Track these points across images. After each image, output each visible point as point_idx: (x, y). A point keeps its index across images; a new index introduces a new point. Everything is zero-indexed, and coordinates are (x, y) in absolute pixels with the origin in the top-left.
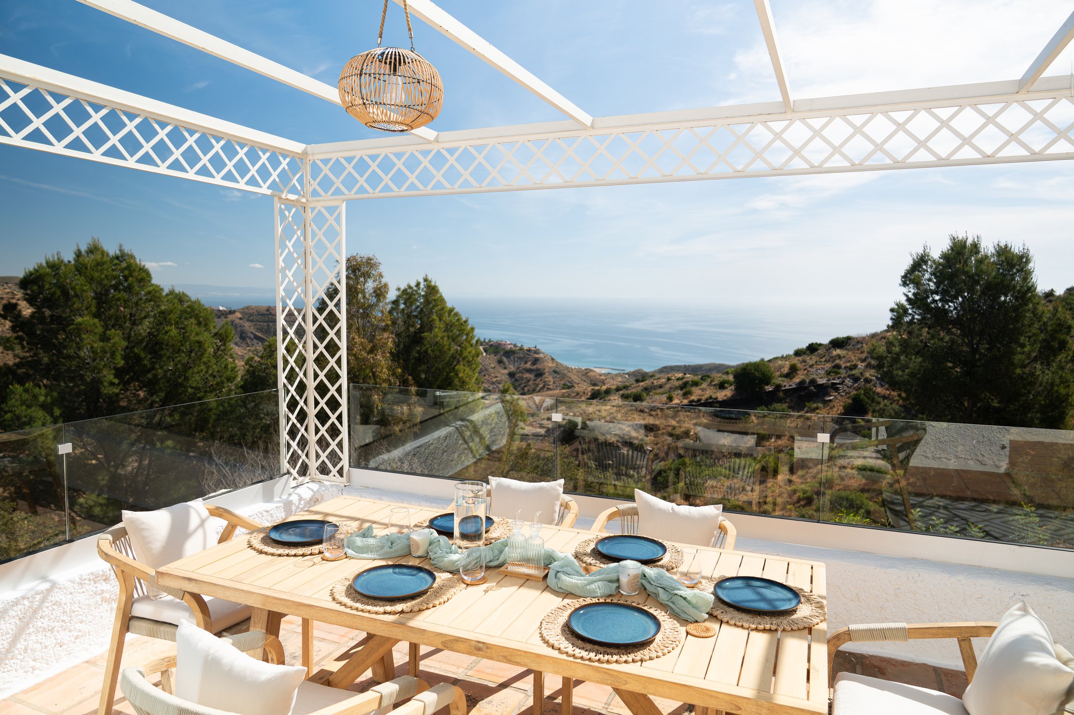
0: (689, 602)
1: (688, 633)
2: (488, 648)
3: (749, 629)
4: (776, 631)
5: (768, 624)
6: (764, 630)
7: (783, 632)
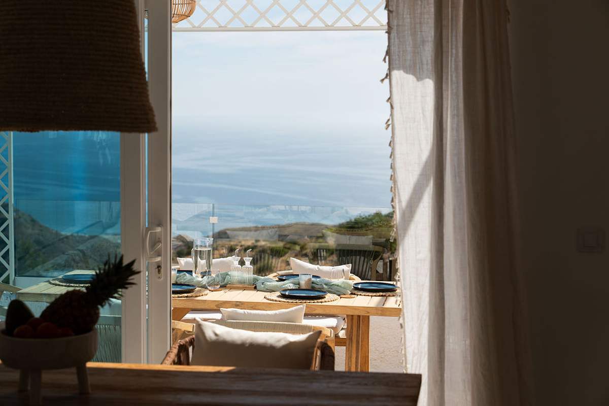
0: (340, 287)
1: (341, 298)
2: (242, 304)
3: (372, 296)
4: (385, 296)
5: (381, 294)
6: (379, 296)
7: (389, 296)
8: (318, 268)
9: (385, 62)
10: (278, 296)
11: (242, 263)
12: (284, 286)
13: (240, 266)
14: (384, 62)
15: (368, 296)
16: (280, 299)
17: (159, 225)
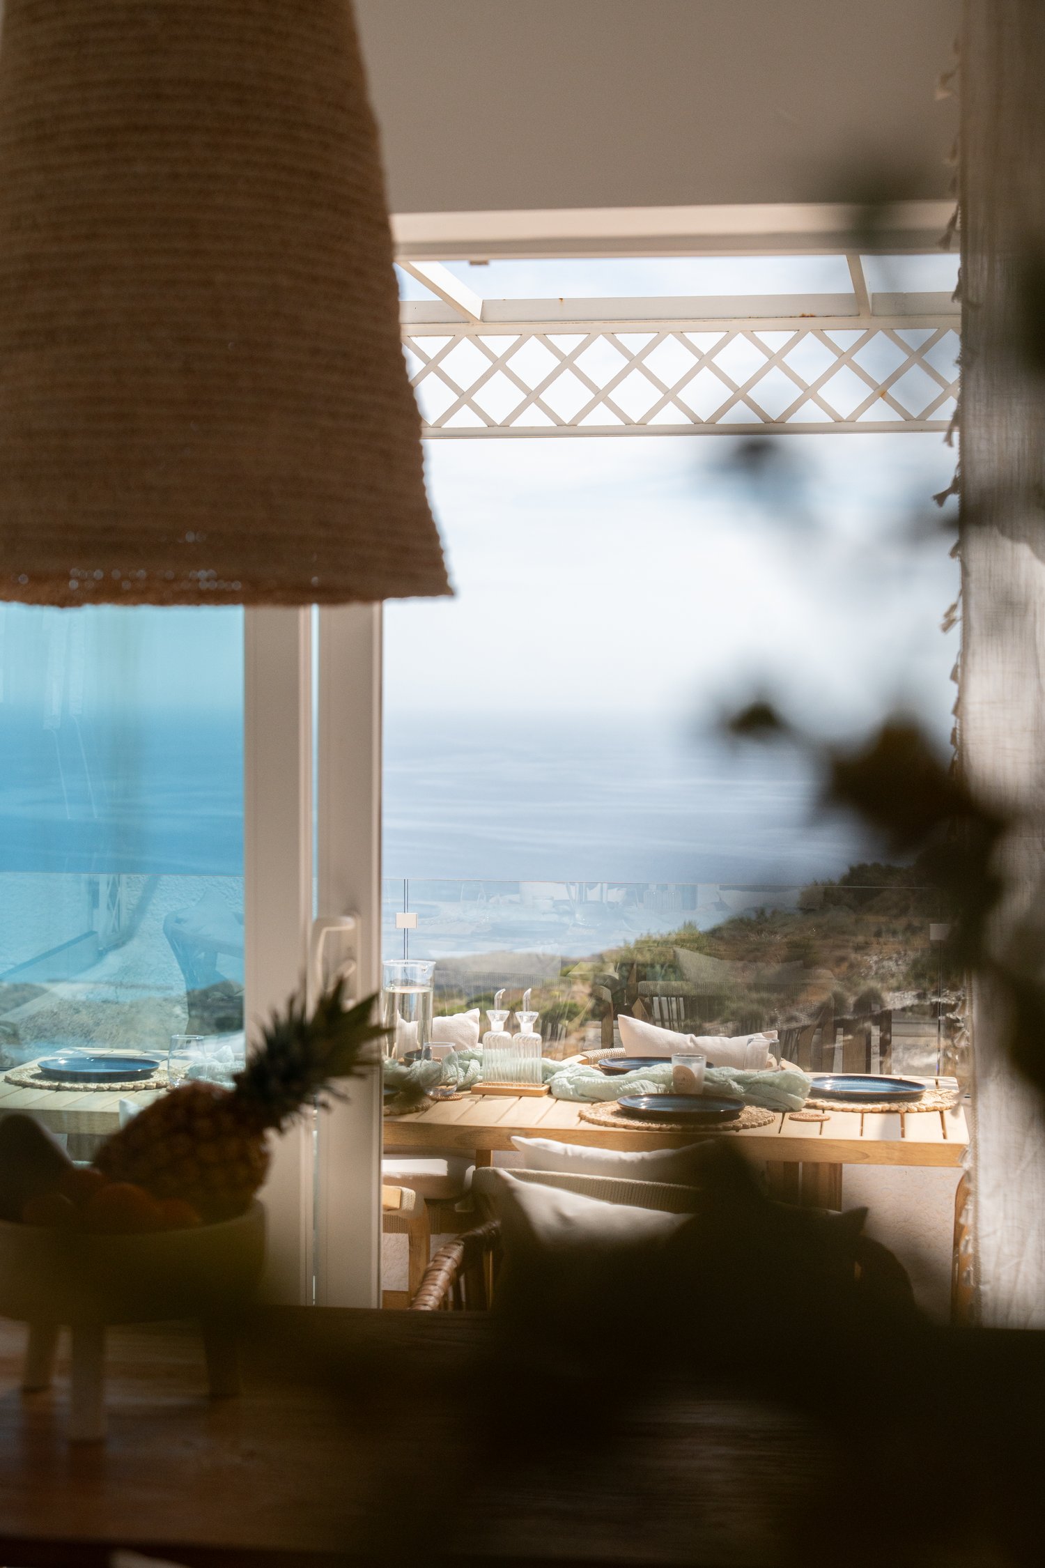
0: (778, 1088)
3: (862, 1112)
4: (897, 1112)
5: (886, 1106)
6: (882, 1112)
7: (907, 1112)
8: (692, 1040)
9: (951, 444)
10: (617, 1114)
11: (513, 1026)
12: (626, 1087)
13: (507, 1034)
14: (945, 445)
15: (853, 1111)
16: (625, 1121)
17: (352, 909)
